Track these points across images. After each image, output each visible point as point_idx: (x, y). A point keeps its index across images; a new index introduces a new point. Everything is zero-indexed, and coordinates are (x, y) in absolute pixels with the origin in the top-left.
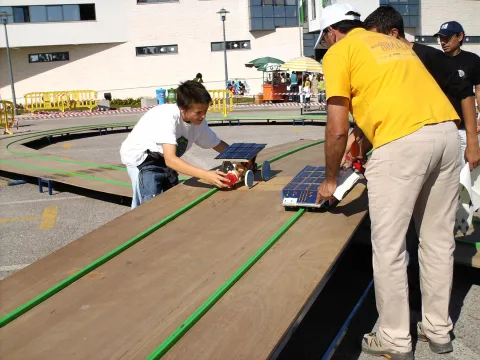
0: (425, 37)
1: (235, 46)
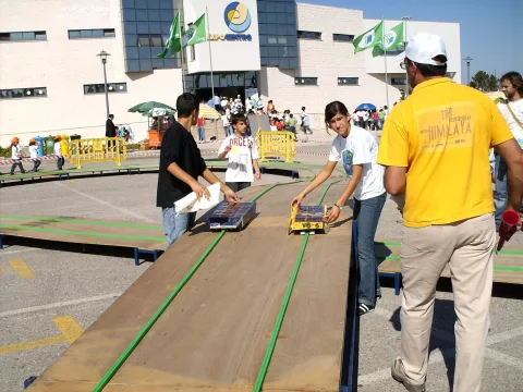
0: (305, 78)
1: (111, 88)
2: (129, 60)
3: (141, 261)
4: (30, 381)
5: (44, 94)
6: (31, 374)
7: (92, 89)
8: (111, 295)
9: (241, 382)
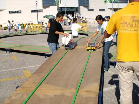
0: (90, 9)
1: (38, 11)
2: (43, 3)
3: (46, 57)
4: (18, 87)
5: (21, 12)
6: (18, 85)
7: (33, 11)
8: (38, 66)
9: (73, 89)
